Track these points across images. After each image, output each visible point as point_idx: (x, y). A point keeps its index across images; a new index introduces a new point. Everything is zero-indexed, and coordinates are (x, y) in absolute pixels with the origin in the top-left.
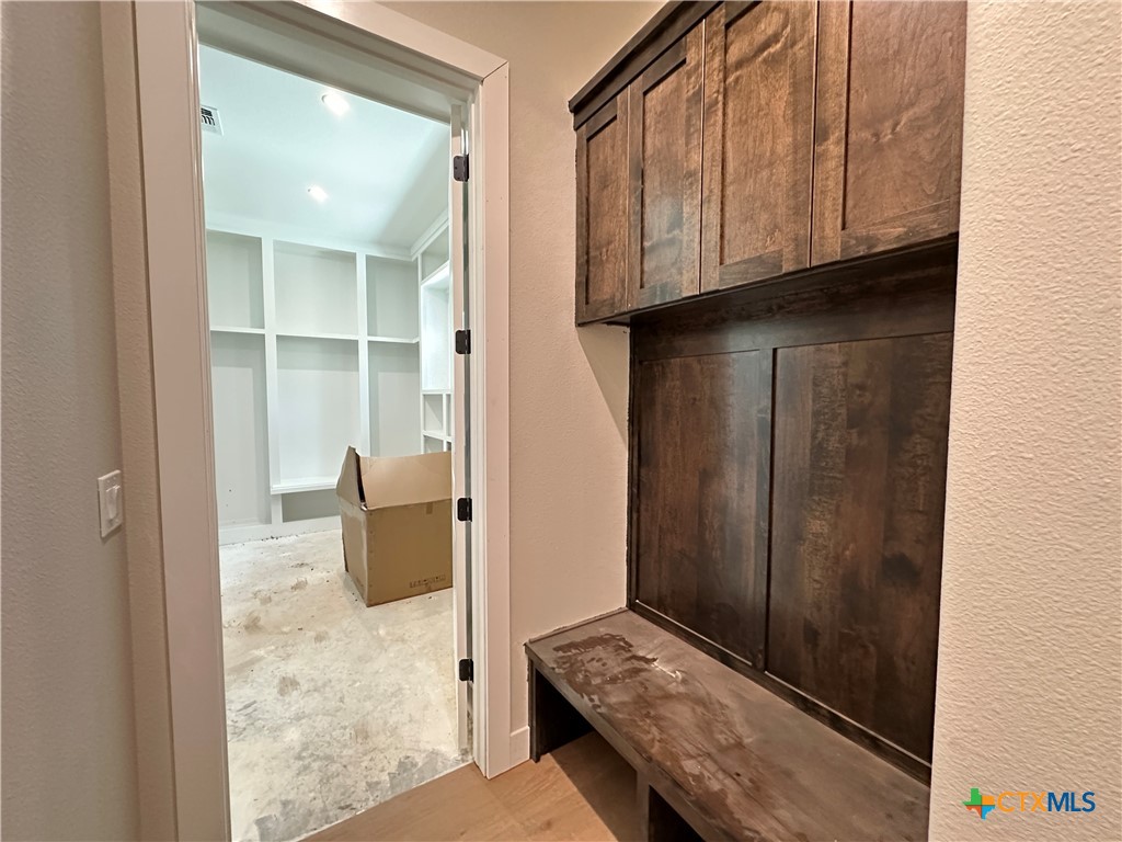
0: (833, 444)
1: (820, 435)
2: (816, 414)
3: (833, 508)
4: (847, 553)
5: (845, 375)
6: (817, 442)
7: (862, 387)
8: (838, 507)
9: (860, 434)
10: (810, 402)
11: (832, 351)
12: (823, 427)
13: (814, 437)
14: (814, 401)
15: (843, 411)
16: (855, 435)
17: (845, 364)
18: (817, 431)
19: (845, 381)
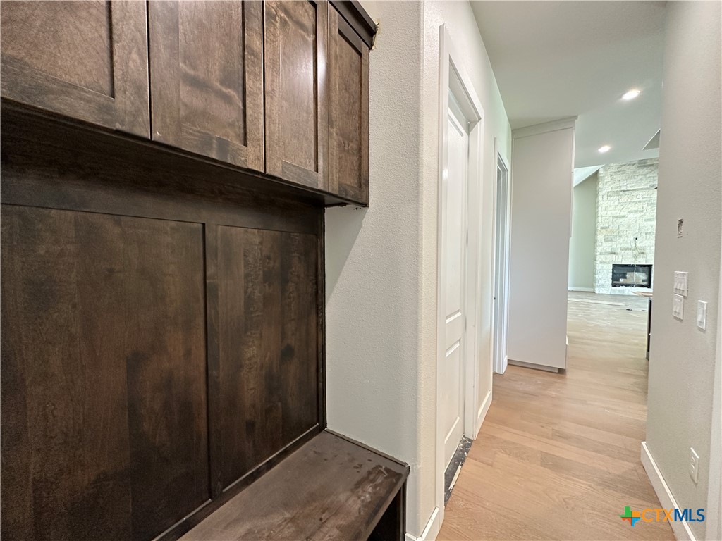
0: (257, 294)
1: (249, 290)
2: (247, 276)
3: (258, 335)
4: (267, 359)
5: (261, 249)
6: (248, 294)
7: (269, 258)
8: (261, 334)
9: (269, 286)
10: (243, 268)
11: (254, 234)
12: (251, 284)
13: (246, 292)
14: (245, 266)
15: (261, 273)
16: (267, 286)
17: (261, 243)
18: (248, 288)
19: (262, 254)
